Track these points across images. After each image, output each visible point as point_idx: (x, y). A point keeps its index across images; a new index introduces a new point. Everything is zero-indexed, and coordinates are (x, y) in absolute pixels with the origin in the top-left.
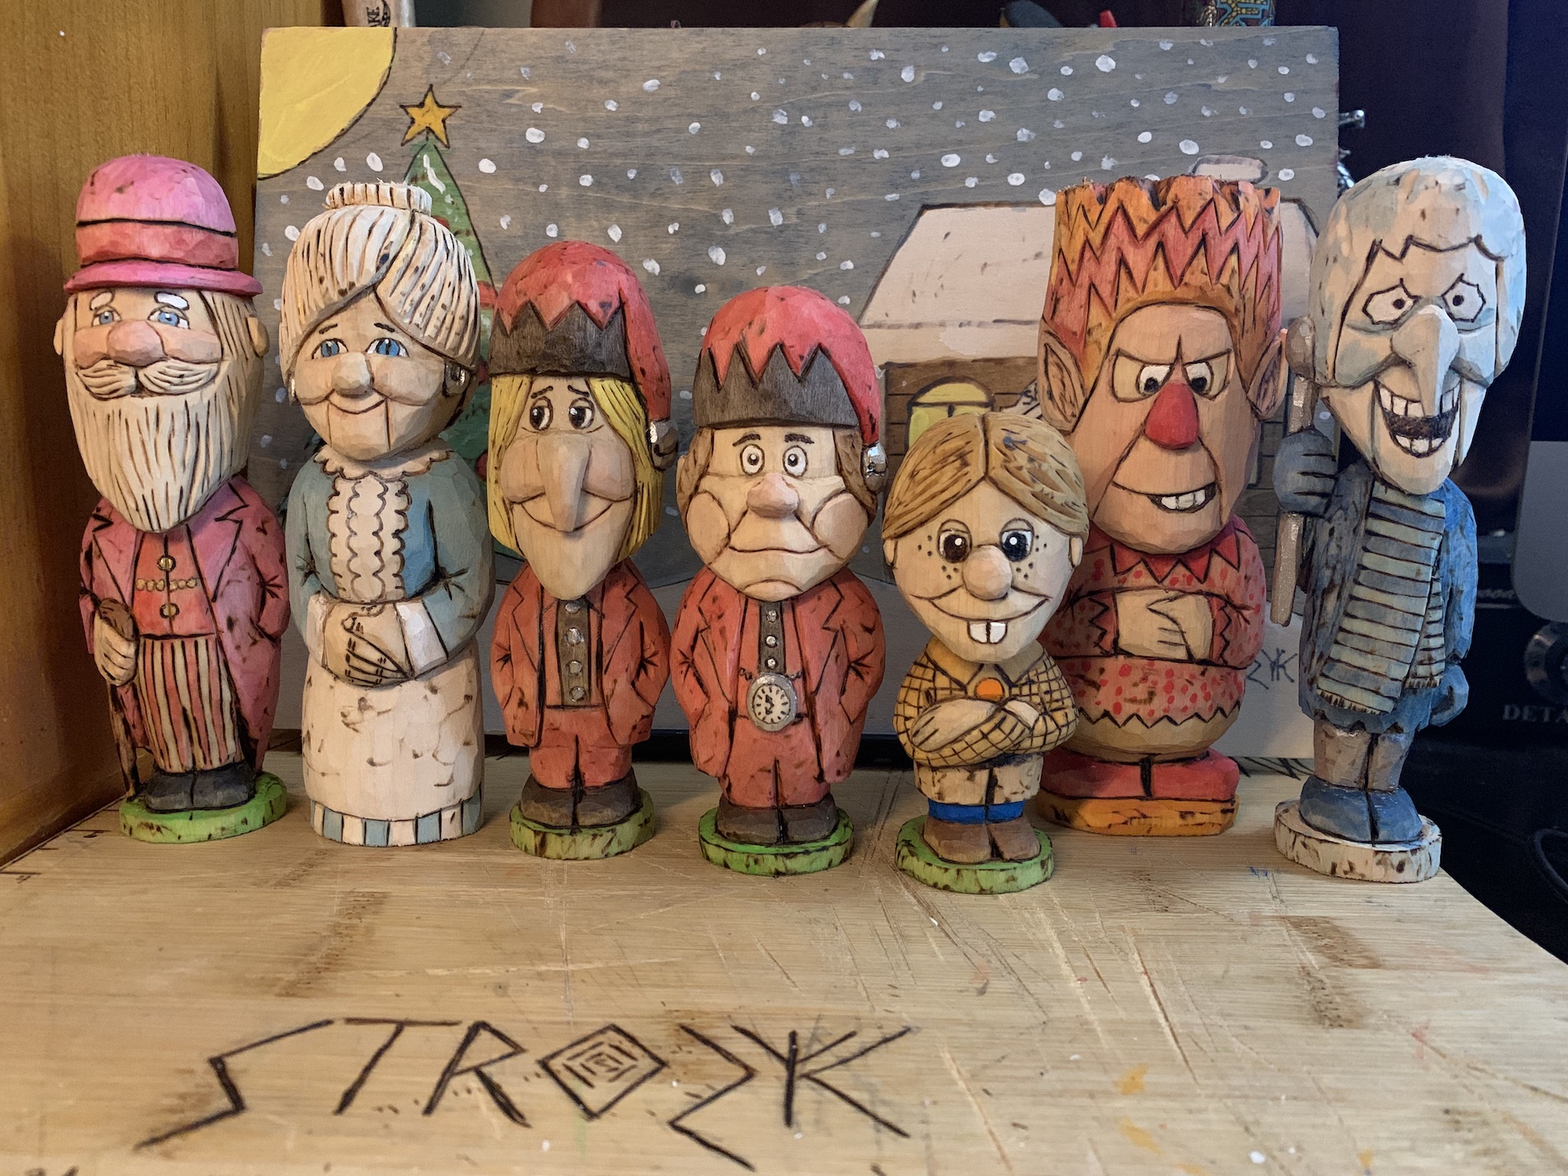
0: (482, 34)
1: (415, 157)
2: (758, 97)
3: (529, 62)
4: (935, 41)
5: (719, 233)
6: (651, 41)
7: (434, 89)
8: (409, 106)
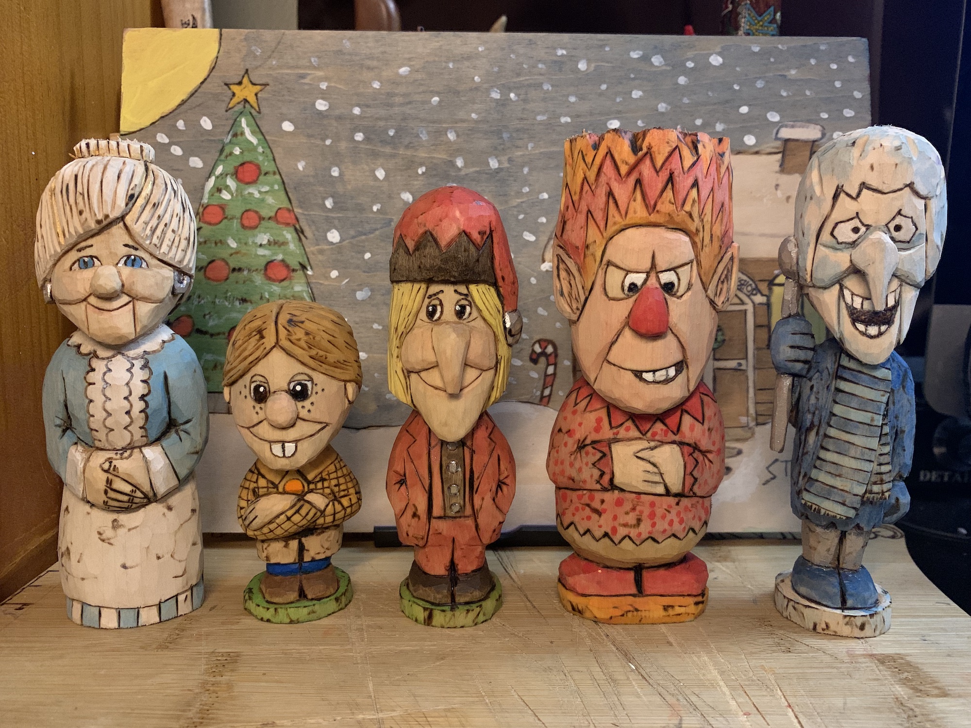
0: (284, 34)
1: (235, 120)
2: (479, 80)
3: (318, 54)
4: (600, 43)
5: (453, 174)
6: (404, 41)
7: (249, 72)
8: (231, 84)
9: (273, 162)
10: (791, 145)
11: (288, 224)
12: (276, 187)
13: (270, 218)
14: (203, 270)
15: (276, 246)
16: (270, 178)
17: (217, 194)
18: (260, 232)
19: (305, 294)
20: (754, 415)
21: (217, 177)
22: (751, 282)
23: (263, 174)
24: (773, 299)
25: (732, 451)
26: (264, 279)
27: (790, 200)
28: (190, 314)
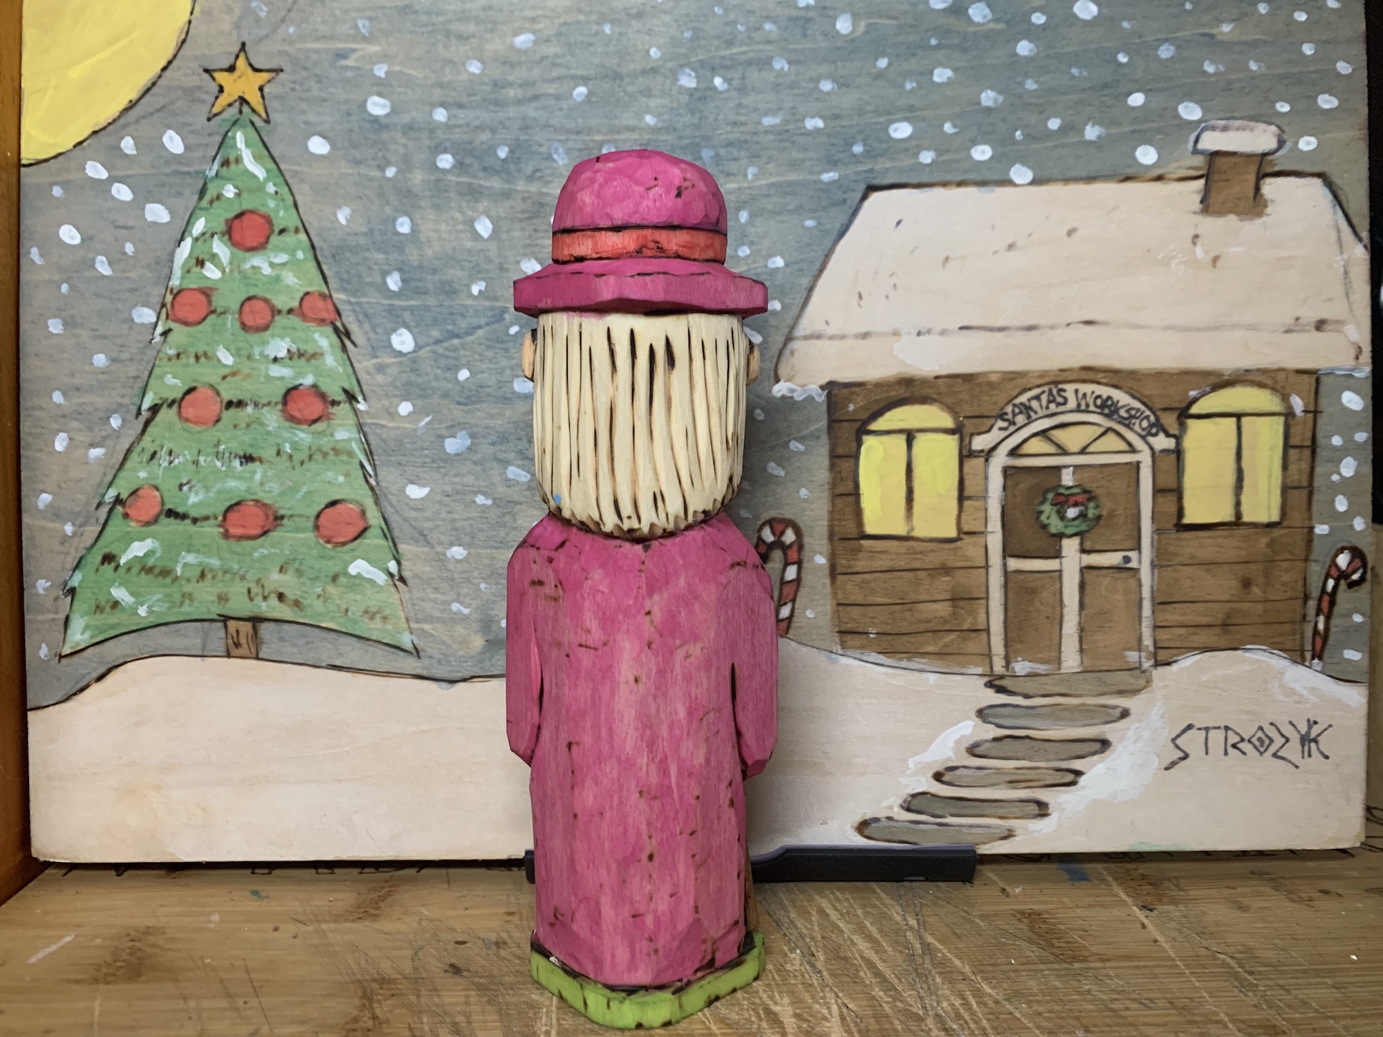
1: (225, 135)
7: (247, 48)
8: (215, 71)
9: (294, 211)
10: (1222, 162)
11: (322, 321)
12: (300, 255)
13: (290, 311)
14: (175, 407)
15: (303, 359)
16: (289, 238)
17: (198, 269)
18: (273, 336)
19: (356, 448)
20: (1151, 649)
22: (1148, 413)
23: (277, 231)
24: (1188, 443)
25: (1111, 711)
26: (281, 419)
27: (1219, 263)
28: (154, 482)
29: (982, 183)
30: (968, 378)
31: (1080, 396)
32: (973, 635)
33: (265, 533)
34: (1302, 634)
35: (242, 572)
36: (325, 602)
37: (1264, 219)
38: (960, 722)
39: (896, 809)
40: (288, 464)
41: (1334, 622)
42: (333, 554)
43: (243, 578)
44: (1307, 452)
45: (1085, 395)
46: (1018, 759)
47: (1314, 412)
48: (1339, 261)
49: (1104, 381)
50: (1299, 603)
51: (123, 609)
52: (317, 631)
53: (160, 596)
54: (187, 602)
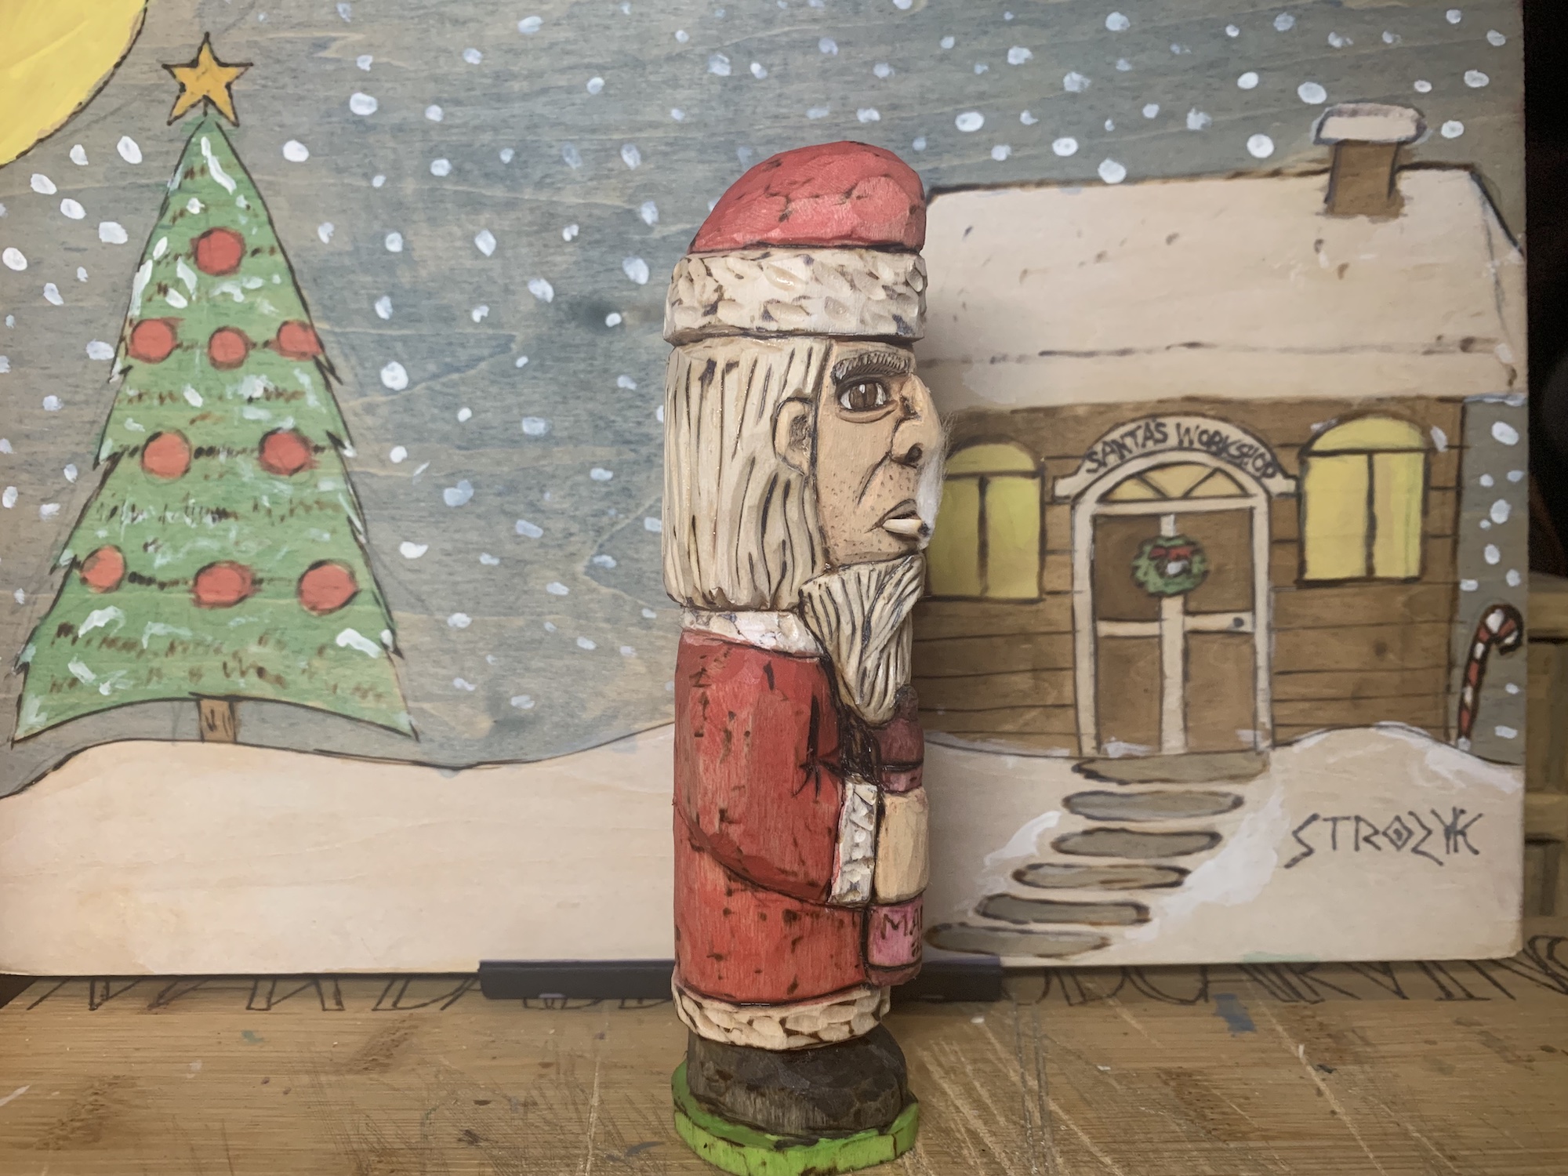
1: (189, 141)
7: (212, 39)
8: (176, 66)
9: (268, 228)
10: (1350, 153)
11: (302, 355)
12: (277, 279)
13: (266, 344)
14: (137, 457)
15: (281, 402)
16: (264, 259)
17: (158, 298)
18: (248, 373)
19: (342, 500)
20: (1268, 726)
21: (158, 263)
22: (1262, 450)
23: (249, 253)
24: (1311, 484)
25: (1221, 799)
26: (259, 469)
27: (1347, 273)
28: (117, 543)
29: (1066, 183)
30: (1050, 412)
31: (1183, 430)
32: (1057, 711)
33: (241, 599)
34: (1446, 708)
35: (216, 646)
36: (310, 678)
37: (1401, 219)
38: (1044, 812)
39: (971, 914)
40: (267, 520)
41: (1483, 693)
42: (318, 622)
43: (217, 651)
44: (1451, 496)
45: (1188, 431)
46: (1112, 855)
47: (1459, 447)
48: (1489, 268)
49: (1212, 413)
50: (1441, 672)
51: (82, 687)
52: (302, 711)
53: (123, 672)
54: (155, 679)
